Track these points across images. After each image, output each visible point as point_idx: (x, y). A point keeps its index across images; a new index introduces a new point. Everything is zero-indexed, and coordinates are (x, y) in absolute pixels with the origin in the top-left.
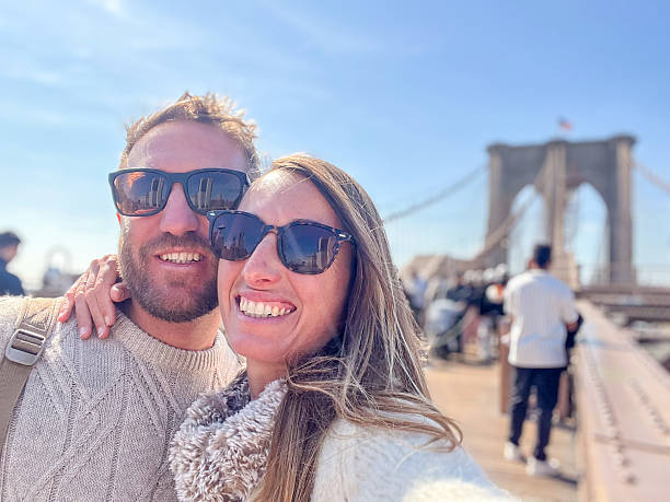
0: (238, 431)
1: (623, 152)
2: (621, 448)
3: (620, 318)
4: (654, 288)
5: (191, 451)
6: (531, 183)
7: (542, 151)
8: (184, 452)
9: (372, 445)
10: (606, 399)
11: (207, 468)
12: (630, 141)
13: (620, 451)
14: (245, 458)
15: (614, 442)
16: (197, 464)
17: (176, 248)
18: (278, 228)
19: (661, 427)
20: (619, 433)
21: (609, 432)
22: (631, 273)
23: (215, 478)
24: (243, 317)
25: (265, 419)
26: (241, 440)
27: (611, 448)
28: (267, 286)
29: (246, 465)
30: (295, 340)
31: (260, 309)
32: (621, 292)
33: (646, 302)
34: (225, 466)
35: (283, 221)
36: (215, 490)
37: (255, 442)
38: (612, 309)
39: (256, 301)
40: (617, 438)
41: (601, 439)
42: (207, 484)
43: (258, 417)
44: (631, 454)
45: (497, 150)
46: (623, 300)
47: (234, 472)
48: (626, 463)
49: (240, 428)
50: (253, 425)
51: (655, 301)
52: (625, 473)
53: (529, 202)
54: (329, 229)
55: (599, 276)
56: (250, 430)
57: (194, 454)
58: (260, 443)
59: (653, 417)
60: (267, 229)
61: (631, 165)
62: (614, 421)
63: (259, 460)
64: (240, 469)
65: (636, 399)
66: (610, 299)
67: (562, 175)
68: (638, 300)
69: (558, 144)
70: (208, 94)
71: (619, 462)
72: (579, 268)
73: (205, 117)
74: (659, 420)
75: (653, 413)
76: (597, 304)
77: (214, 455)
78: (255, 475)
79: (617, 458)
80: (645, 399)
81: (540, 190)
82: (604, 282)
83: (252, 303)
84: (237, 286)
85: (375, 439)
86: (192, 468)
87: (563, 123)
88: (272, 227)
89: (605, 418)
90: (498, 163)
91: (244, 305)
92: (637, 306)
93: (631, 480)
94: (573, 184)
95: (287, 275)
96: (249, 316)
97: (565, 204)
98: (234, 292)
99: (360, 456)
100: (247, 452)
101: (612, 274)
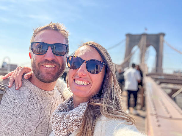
0: (73, 115)
1: (161, 37)
2: (157, 117)
3: (158, 82)
4: (167, 74)
5: (59, 118)
6: (137, 45)
7: (140, 36)
8: (57, 118)
9: (110, 122)
10: (154, 104)
11: (63, 124)
12: (163, 35)
13: (156, 118)
14: (75, 123)
15: (155, 115)
16: (60, 122)
17: (49, 64)
18: (86, 61)
19: (167, 112)
20: (156, 113)
21: (154, 113)
22: (162, 70)
23: (65, 127)
24: (76, 85)
25: (81, 113)
26: (74, 118)
27: (154, 117)
28: (83, 77)
29: (75, 125)
30: (90, 91)
31: (81, 83)
32: (159, 75)
33: (165, 78)
34: (69, 124)
35: (88, 59)
36: (65, 130)
37: (78, 119)
38: (156, 80)
39: (80, 81)
40: (156, 114)
41: (152, 115)
42: (63, 128)
43: (79, 112)
44: (159, 119)
45: (128, 35)
46: (159, 77)
47: (71, 126)
48: (158, 121)
49: (74, 114)
50: (78, 114)
51: (167, 77)
52: (158, 124)
53: (136, 50)
54: (100, 62)
55: (153, 71)
56: (77, 115)
57: (60, 119)
58: (80, 119)
59: (166, 109)
60: (83, 61)
61: (163, 41)
62: (155, 110)
63: (79, 124)
64: (73, 125)
65: (161, 104)
66: (156, 77)
67: (145, 43)
68: (163, 77)
69: (144, 34)
70: (58, 23)
71: (156, 121)
72: (148, 68)
73: (56, 29)
74: (167, 110)
75: (165, 108)
76: (153, 78)
77: (66, 121)
78: (77, 127)
79: (156, 120)
80: (163, 104)
81: (139, 47)
82: (154, 72)
83: (79, 81)
84: (74, 77)
85: (111, 121)
86: (59, 123)
87: (146, 29)
88: (85, 61)
89: (153, 109)
90: (128, 39)
91: (76, 82)
92: (162, 79)
93: (159, 126)
94: (148, 46)
95: (89, 74)
96: (78, 84)
97: (145, 51)
98: (74, 78)
99: (107, 125)
100: (76, 121)
101: (157, 70)
